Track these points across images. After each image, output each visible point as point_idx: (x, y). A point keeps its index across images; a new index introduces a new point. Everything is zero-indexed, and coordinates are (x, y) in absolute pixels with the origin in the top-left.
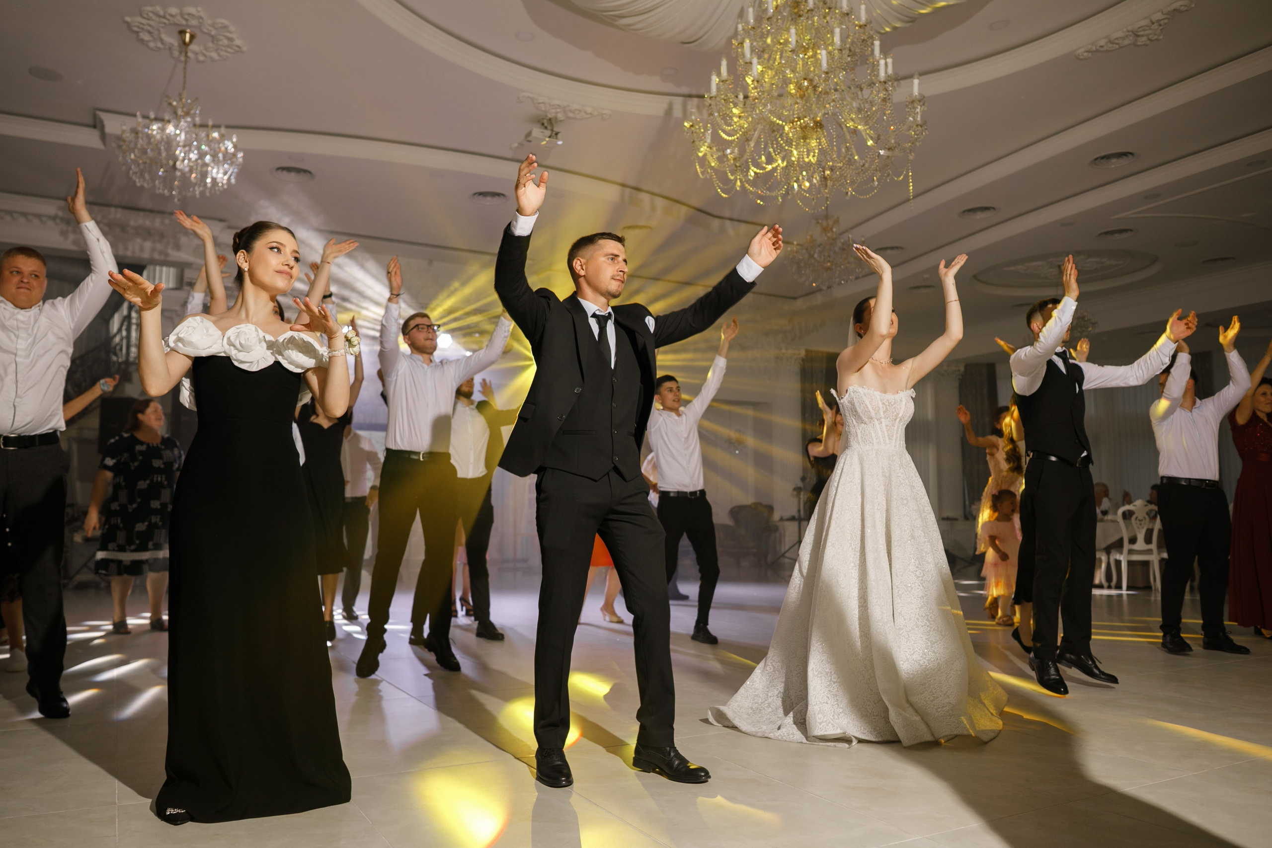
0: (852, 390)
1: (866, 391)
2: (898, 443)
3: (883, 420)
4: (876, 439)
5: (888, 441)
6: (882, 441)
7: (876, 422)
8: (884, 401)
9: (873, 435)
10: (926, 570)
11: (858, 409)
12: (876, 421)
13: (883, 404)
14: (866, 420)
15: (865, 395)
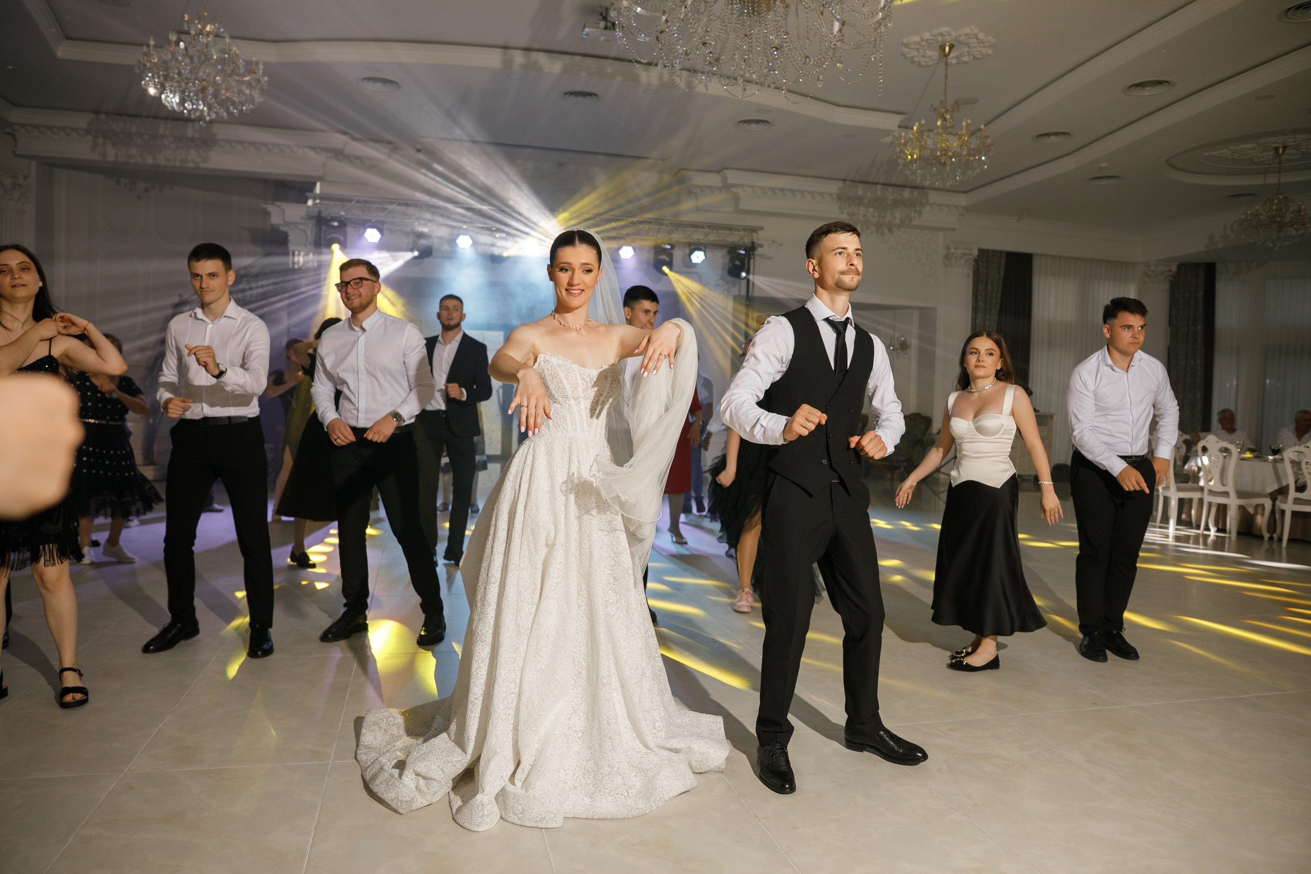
0: (542, 359)
1: (561, 362)
2: (599, 431)
3: (581, 400)
4: (572, 424)
5: (586, 428)
6: (579, 427)
7: (573, 403)
8: (584, 376)
9: (568, 419)
10: (611, 601)
11: (549, 383)
12: (572, 400)
13: (583, 379)
14: (560, 399)
15: (560, 366)
